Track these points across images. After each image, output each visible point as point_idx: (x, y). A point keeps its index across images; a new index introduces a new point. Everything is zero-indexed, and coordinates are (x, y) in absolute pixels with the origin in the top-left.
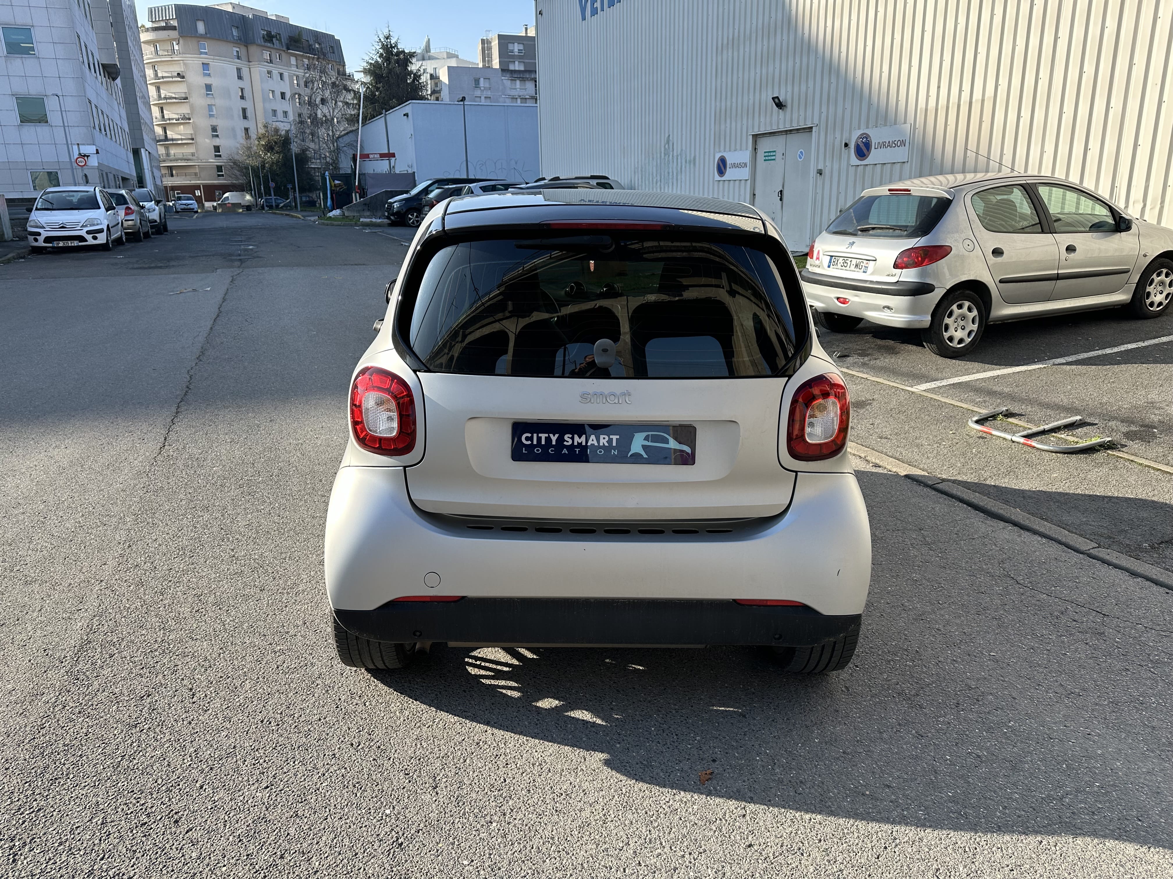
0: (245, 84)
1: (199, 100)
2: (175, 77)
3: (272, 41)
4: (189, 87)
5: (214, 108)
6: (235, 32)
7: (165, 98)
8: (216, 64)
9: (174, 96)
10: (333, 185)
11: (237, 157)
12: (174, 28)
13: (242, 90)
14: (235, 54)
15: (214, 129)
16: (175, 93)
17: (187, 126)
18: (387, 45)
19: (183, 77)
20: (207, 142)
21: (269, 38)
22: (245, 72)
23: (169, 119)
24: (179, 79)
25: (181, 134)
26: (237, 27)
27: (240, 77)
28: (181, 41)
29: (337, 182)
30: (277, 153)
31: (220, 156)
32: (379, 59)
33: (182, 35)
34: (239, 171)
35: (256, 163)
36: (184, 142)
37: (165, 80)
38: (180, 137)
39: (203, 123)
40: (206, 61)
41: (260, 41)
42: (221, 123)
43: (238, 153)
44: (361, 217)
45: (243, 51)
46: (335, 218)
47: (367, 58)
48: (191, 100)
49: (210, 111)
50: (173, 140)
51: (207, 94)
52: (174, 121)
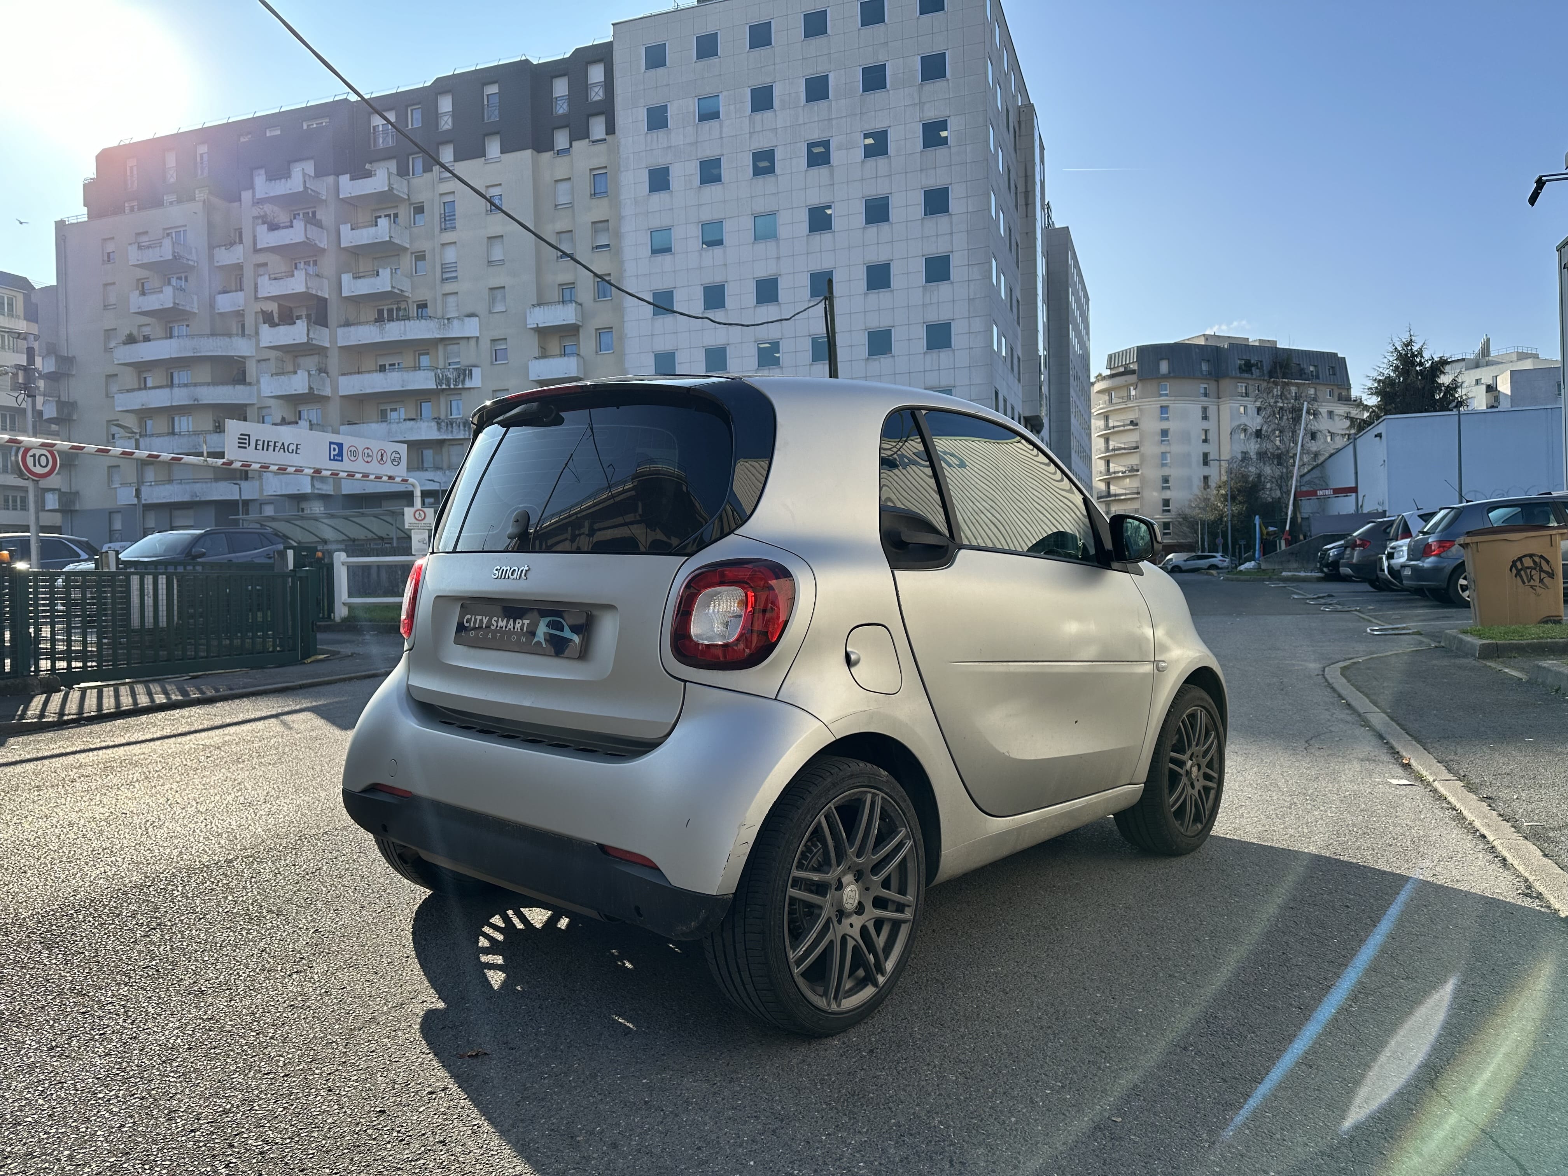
0: (1211, 425)
1: (1151, 449)
2: (1128, 425)
3: (1251, 370)
4: (1142, 436)
5: (1168, 455)
6: (1205, 367)
7: (1113, 450)
8: (1176, 406)
9: (1123, 446)
10: (1265, 532)
11: (1187, 511)
12: (1133, 372)
13: (1206, 431)
14: (1202, 391)
15: (1166, 480)
16: (1124, 443)
17: (1134, 479)
18: (1406, 355)
19: (1137, 425)
20: (1154, 496)
21: (1247, 367)
22: (1212, 411)
23: (1115, 473)
24: (1131, 427)
25: (1125, 489)
26: (1208, 361)
27: (1205, 418)
28: (1139, 385)
29: (1271, 529)
30: (1240, 503)
31: (1169, 511)
32: (1392, 374)
33: (1141, 379)
34: (1188, 527)
35: (1211, 517)
36: (1128, 497)
37: (1116, 429)
38: (1124, 491)
39: (1153, 473)
40: (1164, 404)
41: (1235, 372)
42: (1174, 472)
43: (1190, 507)
44: (1284, 570)
45: (1212, 386)
46: (1248, 572)
47: (1375, 374)
48: (1142, 449)
49: (1162, 460)
50: (1115, 495)
51: (1162, 441)
52: (1120, 474)
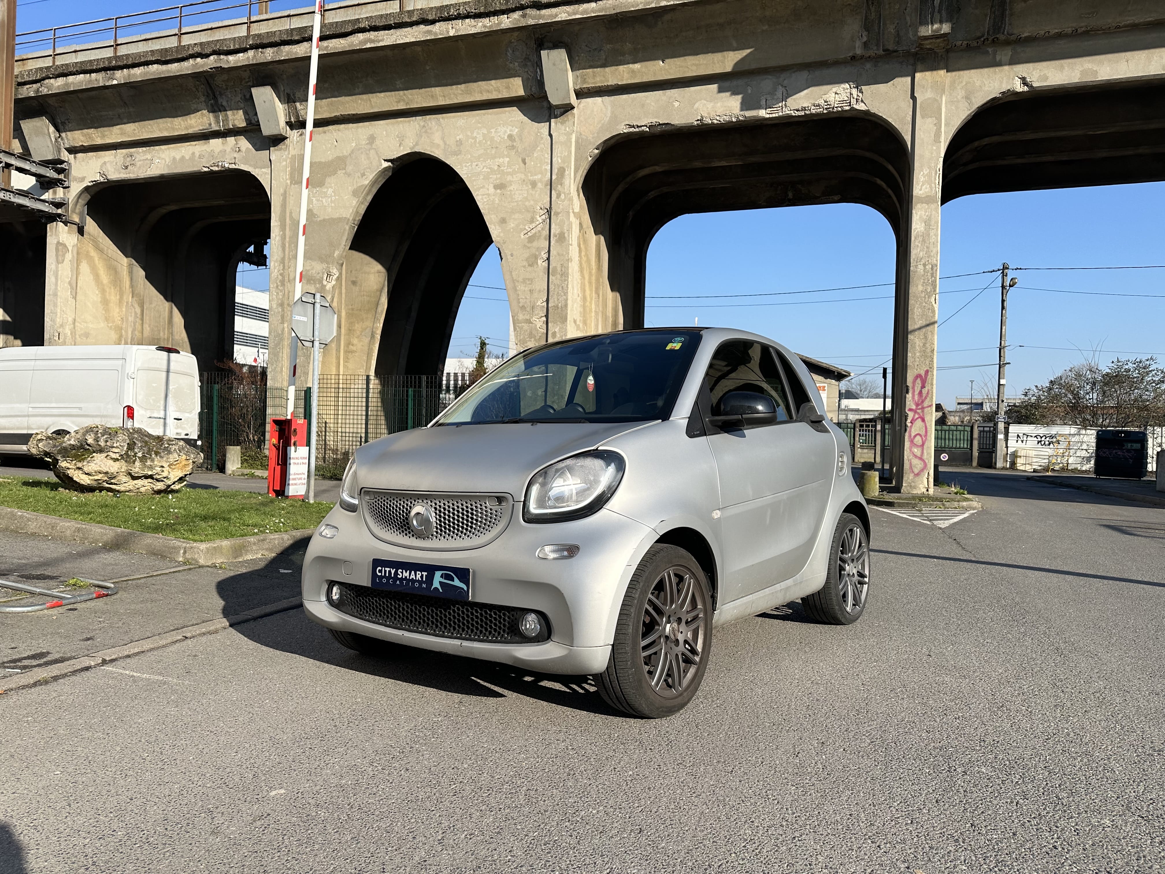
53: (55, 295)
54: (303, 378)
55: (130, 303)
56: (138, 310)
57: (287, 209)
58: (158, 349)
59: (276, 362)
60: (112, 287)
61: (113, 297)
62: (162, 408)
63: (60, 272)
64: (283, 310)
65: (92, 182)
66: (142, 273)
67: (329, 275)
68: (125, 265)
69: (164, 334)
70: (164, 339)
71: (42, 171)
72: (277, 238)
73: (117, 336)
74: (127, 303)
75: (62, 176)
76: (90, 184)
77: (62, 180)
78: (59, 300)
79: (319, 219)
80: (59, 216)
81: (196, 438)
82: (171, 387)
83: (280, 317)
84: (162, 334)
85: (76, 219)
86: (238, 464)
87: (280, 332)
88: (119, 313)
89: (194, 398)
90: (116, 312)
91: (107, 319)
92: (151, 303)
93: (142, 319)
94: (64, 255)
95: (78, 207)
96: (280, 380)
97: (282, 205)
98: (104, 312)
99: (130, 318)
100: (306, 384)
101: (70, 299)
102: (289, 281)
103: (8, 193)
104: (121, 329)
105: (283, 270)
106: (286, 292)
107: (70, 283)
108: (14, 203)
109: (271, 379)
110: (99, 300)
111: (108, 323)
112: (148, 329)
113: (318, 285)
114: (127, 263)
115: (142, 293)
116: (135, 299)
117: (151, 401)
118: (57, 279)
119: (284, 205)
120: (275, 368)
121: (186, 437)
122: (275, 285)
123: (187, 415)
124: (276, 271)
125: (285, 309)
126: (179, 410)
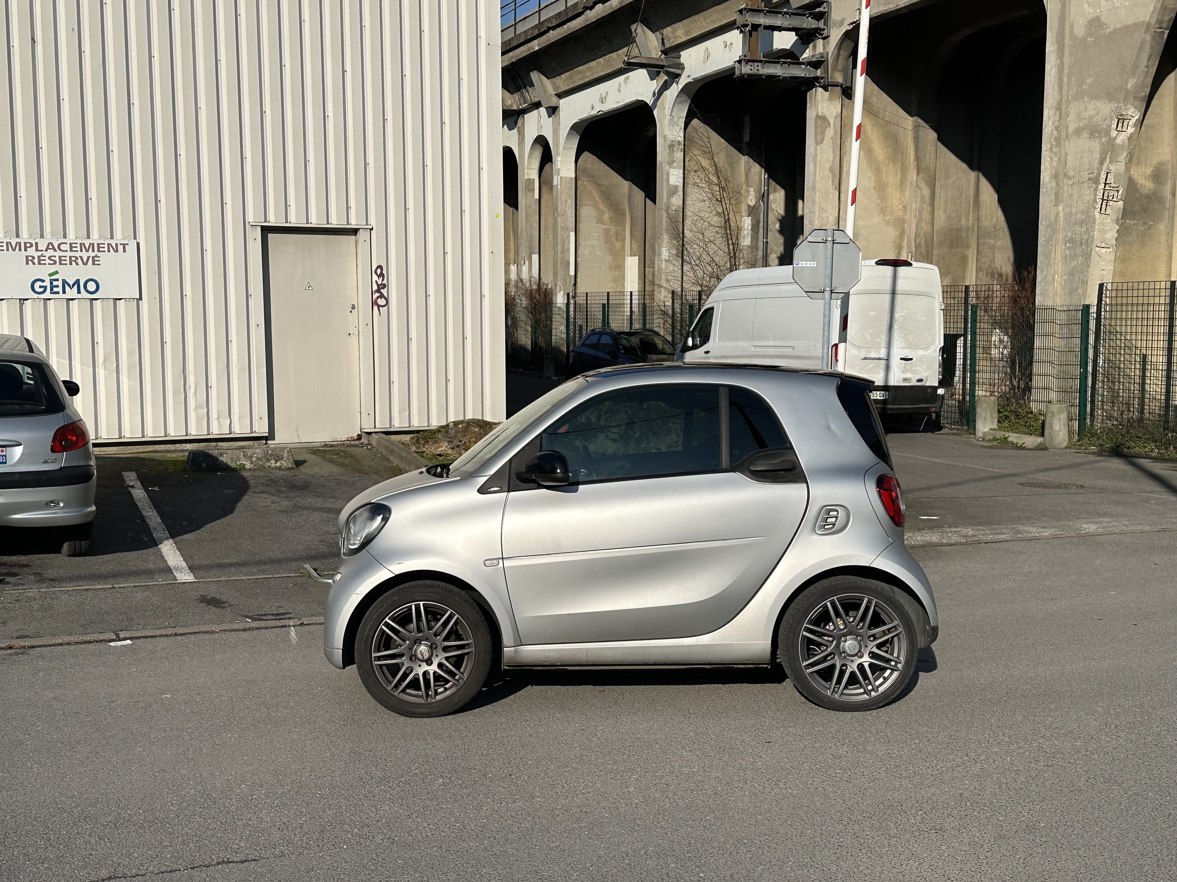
53: (814, 188)
54: (1080, 291)
55: (914, 183)
56: (926, 192)
57: (1067, 22)
58: (877, 263)
59: (1047, 266)
60: (891, 164)
61: (892, 178)
62: (884, 344)
63: (819, 157)
64: (1058, 185)
65: (852, 24)
66: (933, 135)
67: (1121, 120)
68: (910, 128)
69: (968, 221)
70: (968, 228)
71: (798, 22)
72: (1053, 71)
73: (897, 233)
74: (911, 182)
75: (821, 25)
76: (849, 28)
77: (820, 29)
78: (817, 194)
79: (1108, 31)
80: (817, 79)
81: (937, 385)
82: (897, 315)
83: (1053, 197)
84: (964, 221)
85: (839, 78)
86: (992, 422)
87: (1053, 220)
88: (900, 200)
89: (934, 327)
90: (895, 199)
91: (883, 211)
92: (947, 177)
93: (932, 205)
94: (823, 133)
95: (840, 61)
96: (1052, 295)
97: (1060, 17)
98: (879, 201)
99: (914, 205)
100: (1085, 299)
101: (831, 190)
102: (1067, 137)
103: (756, 64)
104: (904, 221)
105: (1059, 121)
106: (1063, 154)
107: (831, 169)
108: (762, 75)
109: (1041, 294)
110: (873, 184)
111: (885, 216)
112: (943, 216)
113: (1104, 139)
114: (912, 125)
115: (932, 166)
116: (921, 176)
117: (867, 336)
118: (815, 166)
119: (1062, 18)
120: (1046, 275)
121: (919, 384)
122: (1049, 146)
123: (921, 352)
124: (1050, 123)
125: (1061, 183)
126: (910, 346)
